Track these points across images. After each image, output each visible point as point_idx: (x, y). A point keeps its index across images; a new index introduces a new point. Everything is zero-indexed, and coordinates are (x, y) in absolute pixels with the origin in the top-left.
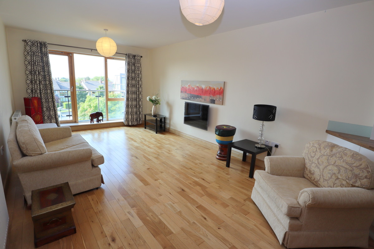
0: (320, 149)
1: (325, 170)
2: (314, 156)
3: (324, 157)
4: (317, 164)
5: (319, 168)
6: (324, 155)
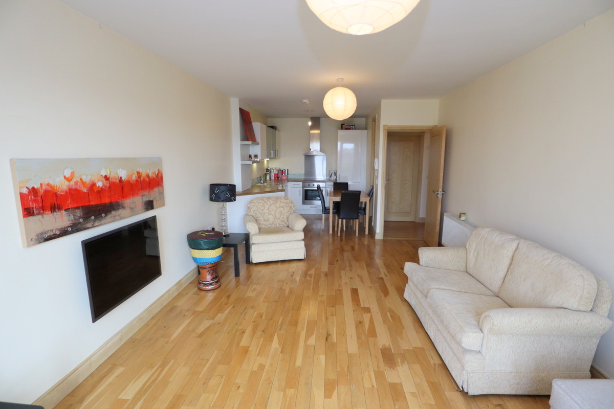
0: (265, 202)
4: (269, 212)
5: (271, 214)
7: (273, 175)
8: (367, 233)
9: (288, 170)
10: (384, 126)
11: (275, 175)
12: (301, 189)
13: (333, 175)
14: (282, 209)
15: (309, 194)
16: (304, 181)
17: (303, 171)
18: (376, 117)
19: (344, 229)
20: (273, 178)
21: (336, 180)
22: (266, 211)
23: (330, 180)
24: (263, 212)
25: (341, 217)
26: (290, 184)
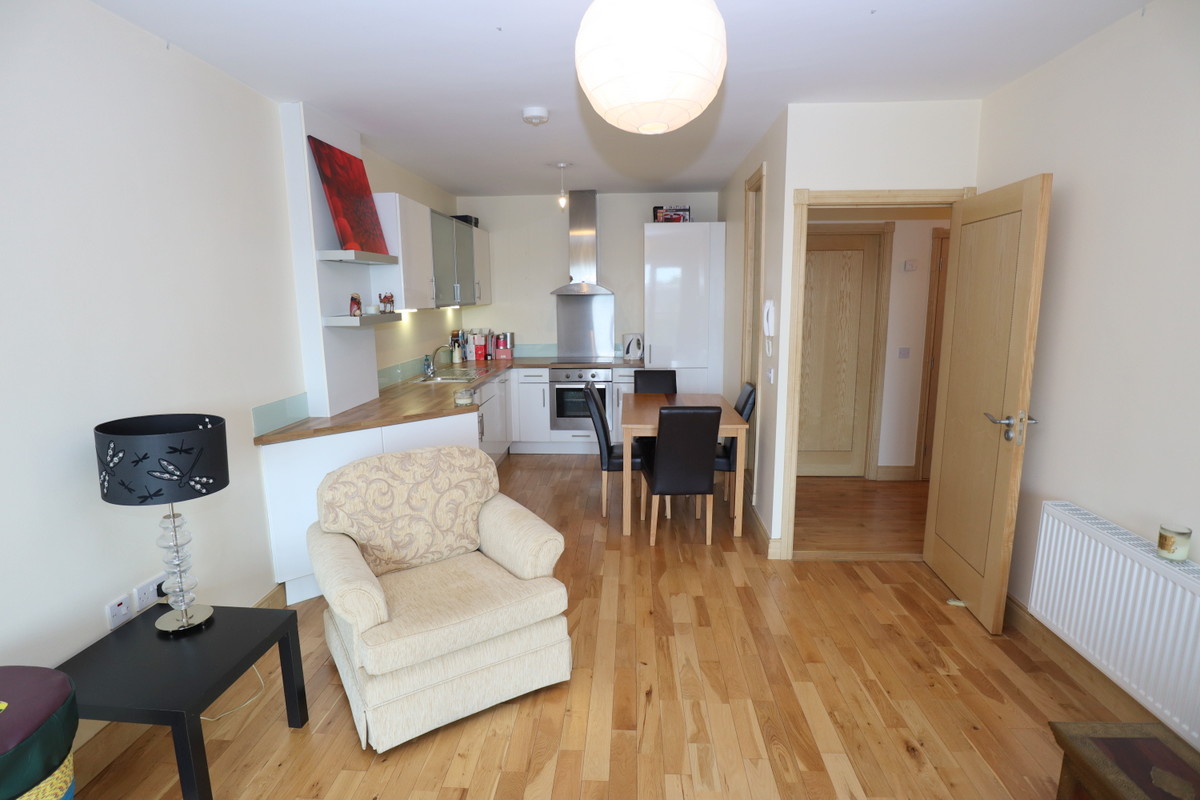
0: (394, 477)
1: (438, 513)
2: (392, 504)
3: (421, 488)
4: (412, 513)
5: (420, 519)
6: (418, 484)
7: (471, 349)
8: (738, 531)
9: (512, 335)
10: (798, 192)
11: (478, 348)
12: (547, 387)
13: (633, 346)
14: (457, 494)
15: (569, 398)
16: (555, 366)
17: (552, 338)
18: (764, 173)
19: (669, 516)
20: (472, 357)
21: (642, 359)
22: (397, 510)
23: (626, 364)
24: (387, 516)
25: (659, 487)
26: (516, 375)
